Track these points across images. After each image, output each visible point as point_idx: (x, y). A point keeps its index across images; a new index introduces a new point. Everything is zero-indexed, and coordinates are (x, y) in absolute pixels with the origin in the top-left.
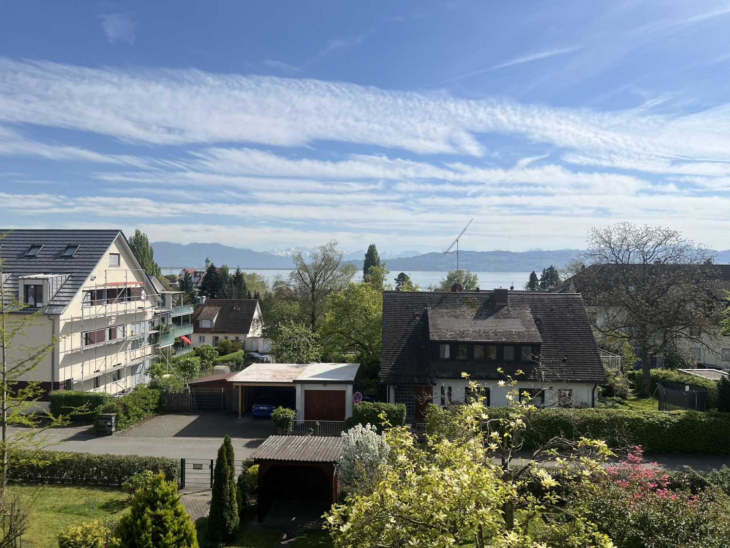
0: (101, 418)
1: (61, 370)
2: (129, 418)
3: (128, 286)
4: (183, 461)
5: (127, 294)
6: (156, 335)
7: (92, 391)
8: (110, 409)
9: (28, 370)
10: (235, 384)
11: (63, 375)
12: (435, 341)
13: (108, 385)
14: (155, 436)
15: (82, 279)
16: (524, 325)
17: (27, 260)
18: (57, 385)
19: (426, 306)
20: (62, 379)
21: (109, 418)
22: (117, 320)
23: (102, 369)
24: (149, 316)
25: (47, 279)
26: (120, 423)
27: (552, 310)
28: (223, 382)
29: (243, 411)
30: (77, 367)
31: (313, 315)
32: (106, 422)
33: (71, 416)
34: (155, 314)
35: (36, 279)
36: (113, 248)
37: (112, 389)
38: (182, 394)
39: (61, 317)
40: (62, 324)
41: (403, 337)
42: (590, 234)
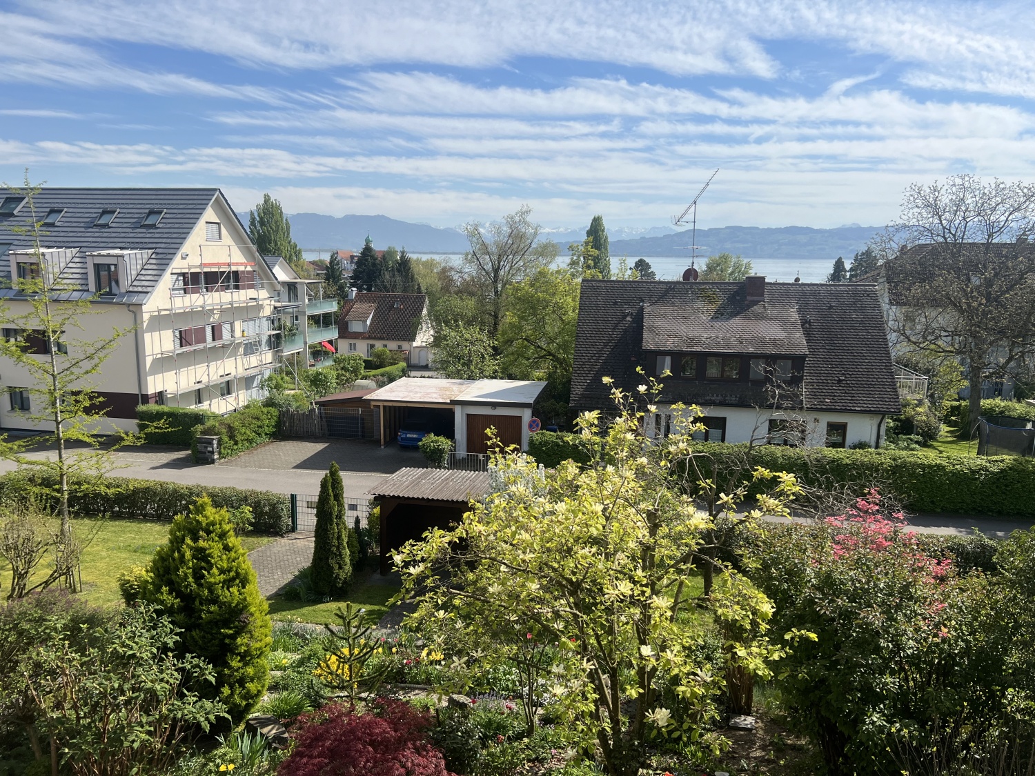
0: (200, 441)
1: (150, 379)
2: (236, 443)
3: (234, 268)
4: (293, 497)
5: (233, 279)
6: (278, 336)
7: (193, 407)
8: (209, 431)
9: (87, 372)
10: (373, 403)
11: (153, 385)
12: (651, 352)
13: (215, 401)
14: (269, 467)
15: (169, 256)
16: (785, 330)
17: (97, 230)
18: (145, 399)
19: (643, 301)
20: (151, 390)
21: (210, 443)
22: (221, 315)
23: (205, 379)
24: (267, 311)
25: (122, 256)
26: (224, 448)
27: (831, 307)
28: (359, 401)
29: (388, 439)
30: (170, 376)
31: (496, 317)
32: (206, 447)
33: (145, 434)
34: (275, 308)
35: (108, 255)
36: (210, 214)
37: (219, 407)
38: (307, 415)
39: (144, 308)
40: (146, 317)
41: (605, 345)
42: (908, 194)
